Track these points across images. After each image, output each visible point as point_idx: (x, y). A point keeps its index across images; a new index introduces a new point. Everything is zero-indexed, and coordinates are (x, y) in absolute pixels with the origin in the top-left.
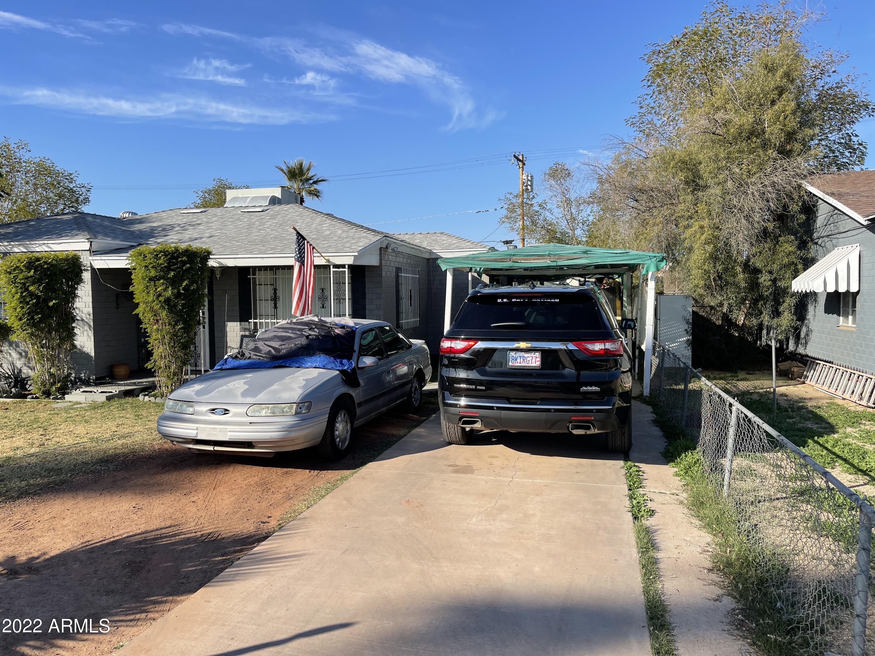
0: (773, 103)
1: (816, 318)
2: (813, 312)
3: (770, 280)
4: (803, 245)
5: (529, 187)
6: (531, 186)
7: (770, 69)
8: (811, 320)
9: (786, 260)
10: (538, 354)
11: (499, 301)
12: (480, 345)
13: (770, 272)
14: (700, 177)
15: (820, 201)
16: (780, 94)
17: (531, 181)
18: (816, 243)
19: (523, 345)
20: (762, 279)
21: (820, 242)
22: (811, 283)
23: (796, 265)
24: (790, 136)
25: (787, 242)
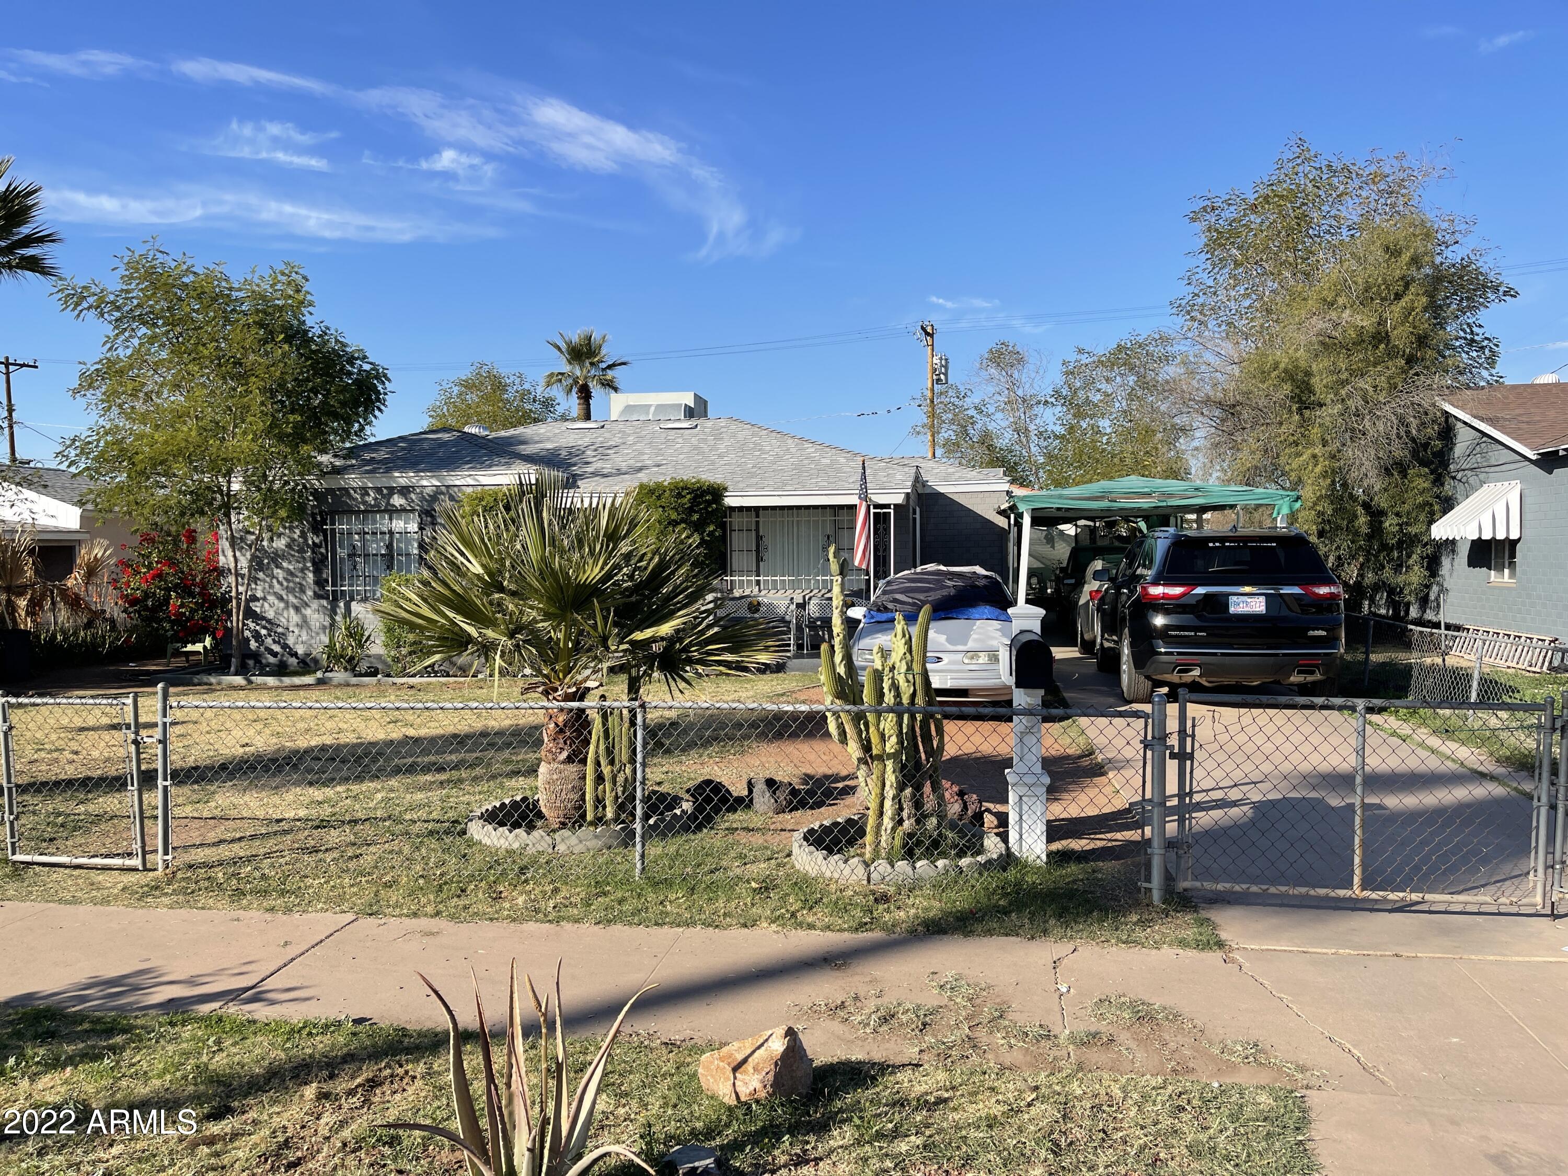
0: (1398, 297)
1: (1455, 574)
2: (1449, 566)
3: (1398, 524)
4: (1438, 481)
5: (942, 377)
6: (946, 374)
7: (1393, 252)
8: (1447, 577)
9: (1420, 500)
10: (1262, 599)
11: (1211, 545)
12: (1200, 590)
13: (1398, 514)
14: (1311, 391)
15: (1459, 425)
16: (1407, 286)
17: (946, 367)
18: (1454, 478)
19: (1247, 589)
20: (1387, 524)
21: (1459, 476)
22: (1462, 528)
23: (1431, 505)
24: (1422, 341)
25: (1420, 476)
